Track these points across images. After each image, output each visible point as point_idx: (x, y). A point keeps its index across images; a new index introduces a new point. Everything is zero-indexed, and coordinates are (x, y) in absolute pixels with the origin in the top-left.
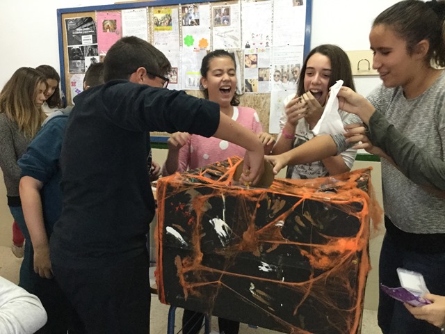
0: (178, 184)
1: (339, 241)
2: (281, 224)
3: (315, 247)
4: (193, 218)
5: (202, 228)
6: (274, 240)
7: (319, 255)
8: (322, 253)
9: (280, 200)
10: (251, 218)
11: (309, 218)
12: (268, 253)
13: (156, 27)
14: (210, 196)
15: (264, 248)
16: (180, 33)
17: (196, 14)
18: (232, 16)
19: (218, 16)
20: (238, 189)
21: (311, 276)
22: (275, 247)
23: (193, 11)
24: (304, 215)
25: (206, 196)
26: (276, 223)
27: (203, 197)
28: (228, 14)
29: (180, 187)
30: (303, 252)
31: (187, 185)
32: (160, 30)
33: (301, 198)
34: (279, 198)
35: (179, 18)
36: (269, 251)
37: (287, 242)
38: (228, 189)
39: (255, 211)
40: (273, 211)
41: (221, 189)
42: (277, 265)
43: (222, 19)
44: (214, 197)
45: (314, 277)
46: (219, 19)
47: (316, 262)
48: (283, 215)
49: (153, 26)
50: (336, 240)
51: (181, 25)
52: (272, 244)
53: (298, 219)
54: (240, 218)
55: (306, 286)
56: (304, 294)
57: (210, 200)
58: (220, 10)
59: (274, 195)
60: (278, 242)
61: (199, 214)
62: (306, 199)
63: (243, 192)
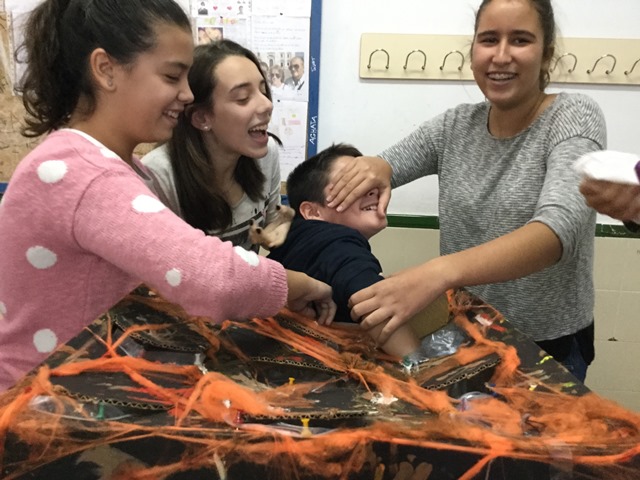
0: (48, 432)
9: (415, 464)
14: (171, 468)
20: (270, 439)
25: (157, 470)
27: (147, 472)
29: (57, 444)
31: (81, 435)
33: (481, 457)
34: (412, 458)
38: (239, 439)
41: (212, 442)
44: (189, 472)
59: (393, 451)
62: (499, 459)
63: (294, 448)
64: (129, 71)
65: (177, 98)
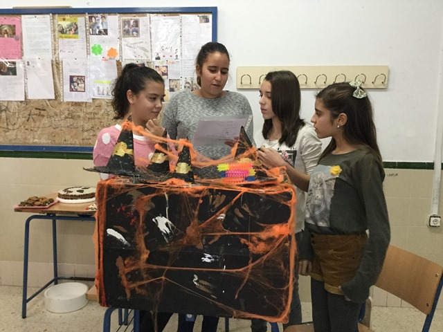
0: (120, 185)
1: (274, 227)
2: (222, 217)
3: (253, 235)
4: (135, 218)
5: (145, 227)
6: (216, 232)
7: (257, 242)
8: (260, 240)
9: (221, 195)
10: (193, 214)
11: (247, 209)
12: (210, 245)
13: (60, 34)
14: (153, 195)
15: (206, 240)
16: (88, 41)
17: (104, 24)
18: (141, 28)
19: (126, 27)
20: (180, 188)
21: (250, 261)
22: (216, 239)
23: (101, 21)
24: (243, 207)
25: (149, 196)
26: (218, 216)
27: (146, 197)
28: (137, 26)
29: (122, 188)
30: (243, 240)
31: (129, 186)
32: (66, 37)
33: (240, 192)
34: (220, 193)
35: (86, 27)
36: (211, 243)
37: (228, 232)
38: (171, 187)
39: (198, 207)
40: (214, 206)
41: (164, 188)
42: (219, 255)
43: (131, 30)
44: (157, 196)
45: (252, 262)
46: (128, 30)
47: (255, 248)
48: (224, 209)
49: (57, 34)
50: (271, 227)
51: (87, 34)
52: (214, 236)
53: (237, 211)
54: (184, 215)
55: (245, 271)
56: (243, 279)
57: (153, 199)
58: (128, 22)
59: (215, 191)
60: (219, 234)
61: (142, 214)
62: (244, 193)
63: (186, 190)
64: (137, 97)
65: (155, 107)
